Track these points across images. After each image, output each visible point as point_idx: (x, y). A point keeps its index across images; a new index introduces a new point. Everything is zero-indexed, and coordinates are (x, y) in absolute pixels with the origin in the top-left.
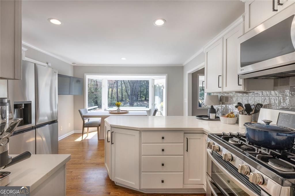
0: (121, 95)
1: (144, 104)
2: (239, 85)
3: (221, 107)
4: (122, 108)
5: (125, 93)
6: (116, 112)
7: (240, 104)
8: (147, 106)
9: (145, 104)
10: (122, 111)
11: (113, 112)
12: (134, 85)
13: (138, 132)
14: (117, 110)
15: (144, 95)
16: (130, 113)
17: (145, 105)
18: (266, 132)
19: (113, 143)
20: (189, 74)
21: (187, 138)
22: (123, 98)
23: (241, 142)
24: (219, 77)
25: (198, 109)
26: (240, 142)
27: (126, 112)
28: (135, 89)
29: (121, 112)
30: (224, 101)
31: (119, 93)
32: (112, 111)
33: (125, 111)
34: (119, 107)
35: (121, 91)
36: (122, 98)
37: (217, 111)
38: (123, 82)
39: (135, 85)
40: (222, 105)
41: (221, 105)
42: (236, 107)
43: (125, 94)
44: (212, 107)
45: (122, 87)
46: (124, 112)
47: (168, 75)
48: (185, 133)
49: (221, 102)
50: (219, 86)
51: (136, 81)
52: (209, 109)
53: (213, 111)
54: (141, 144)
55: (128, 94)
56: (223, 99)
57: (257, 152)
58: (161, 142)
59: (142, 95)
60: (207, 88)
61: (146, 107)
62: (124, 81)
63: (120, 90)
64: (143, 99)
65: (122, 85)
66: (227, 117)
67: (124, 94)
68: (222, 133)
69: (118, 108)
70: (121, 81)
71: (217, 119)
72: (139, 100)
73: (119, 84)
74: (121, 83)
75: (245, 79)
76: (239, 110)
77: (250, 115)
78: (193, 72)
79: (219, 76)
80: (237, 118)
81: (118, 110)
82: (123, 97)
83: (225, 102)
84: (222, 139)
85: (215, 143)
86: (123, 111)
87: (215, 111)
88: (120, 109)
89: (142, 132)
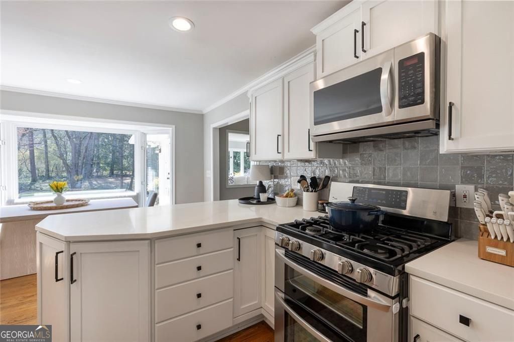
0: (44, 166)
1: (107, 183)
2: (310, 150)
3: (272, 183)
4: (69, 196)
5: (55, 161)
6: (53, 205)
7: (303, 178)
8: (130, 187)
9: (111, 183)
10: (68, 201)
11: (45, 205)
12: (83, 142)
13: (147, 242)
14: (55, 199)
15: (108, 164)
16: (94, 204)
17: (109, 185)
18: (354, 213)
19: (75, 280)
20: (215, 129)
21: (238, 238)
22: (50, 173)
23: (326, 231)
24: (278, 137)
25: (227, 187)
26: (324, 231)
27: (82, 204)
28: (86, 151)
29: (66, 204)
30: (277, 173)
31: (36, 161)
32: (37, 204)
33: (76, 200)
34: (61, 192)
35: (43, 156)
36: (48, 170)
37: (268, 189)
38: (49, 135)
39: (85, 143)
40: (275, 180)
41: (272, 180)
42: (299, 182)
43: (57, 162)
44: (261, 183)
45: (46, 146)
46: (77, 203)
47: (176, 127)
48: (234, 230)
49: (273, 176)
50: (278, 151)
51: (89, 133)
52: (256, 187)
53: (262, 189)
54: (153, 267)
55: (65, 163)
56: (276, 171)
57: (349, 240)
58: (196, 254)
59: (101, 165)
60: (255, 154)
61: (125, 190)
62: (52, 130)
63: (41, 153)
64: (106, 173)
65: (46, 142)
66: (287, 196)
67: (52, 162)
68: (294, 221)
69: (59, 195)
70: (44, 130)
71: (271, 201)
72: (95, 174)
73: (38, 138)
74: (45, 136)
75: (316, 143)
76: (302, 185)
77: (316, 192)
78: (220, 127)
79: (278, 135)
80: (297, 197)
81: (59, 199)
82: (51, 169)
83: (279, 176)
84: (300, 230)
85: (291, 238)
86: (72, 200)
87: (265, 188)
88: (63, 198)
89: (156, 241)
